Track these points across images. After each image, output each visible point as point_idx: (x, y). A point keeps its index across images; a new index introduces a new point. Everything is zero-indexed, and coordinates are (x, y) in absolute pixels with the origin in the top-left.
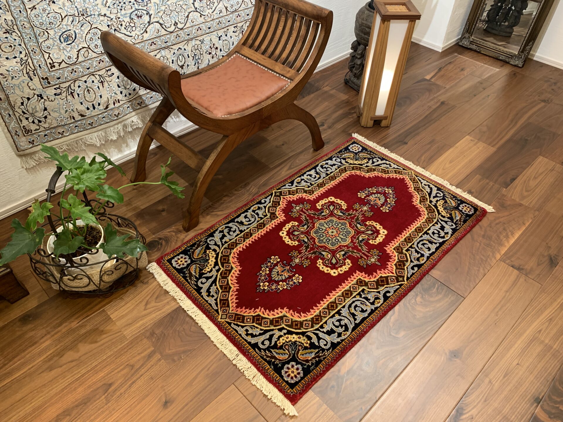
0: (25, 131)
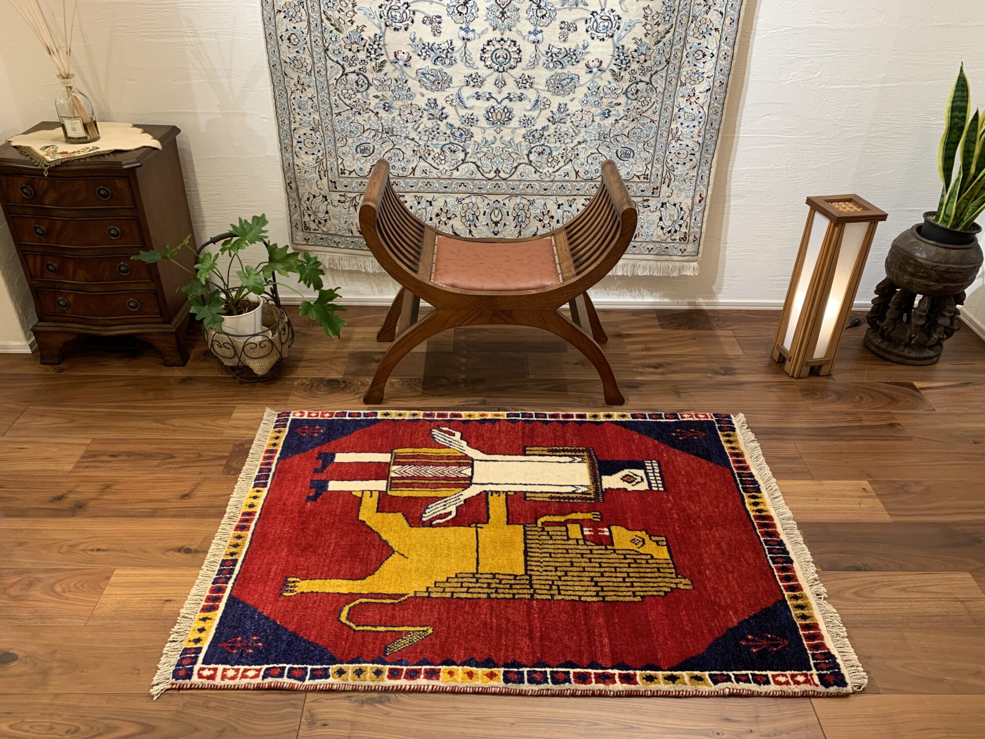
0: (304, 227)
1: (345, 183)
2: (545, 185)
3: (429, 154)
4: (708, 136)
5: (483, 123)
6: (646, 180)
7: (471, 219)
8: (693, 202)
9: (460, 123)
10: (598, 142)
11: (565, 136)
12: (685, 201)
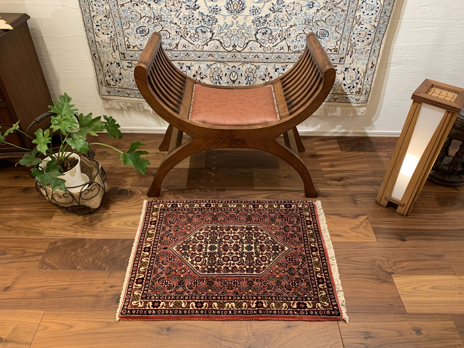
0: (107, 84)
1: (131, 54)
2: (267, 56)
3: (187, 34)
4: (381, 22)
5: (224, 12)
6: (335, 53)
7: (217, 78)
8: (367, 68)
9: (209, 12)
10: (304, 25)
11: (282, 21)
12: (362, 67)
